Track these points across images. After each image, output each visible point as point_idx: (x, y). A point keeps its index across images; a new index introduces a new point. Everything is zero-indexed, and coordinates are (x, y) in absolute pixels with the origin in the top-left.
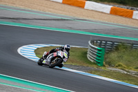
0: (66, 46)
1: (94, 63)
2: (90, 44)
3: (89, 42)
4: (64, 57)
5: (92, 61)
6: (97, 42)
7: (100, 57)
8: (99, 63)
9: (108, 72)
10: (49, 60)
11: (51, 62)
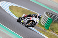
0: (39, 15)
1: (43, 26)
2: (45, 14)
3: (45, 13)
4: (37, 22)
5: (43, 24)
6: (49, 14)
7: (48, 23)
8: (46, 27)
9: (50, 34)
10: (26, 21)
11: (27, 23)
